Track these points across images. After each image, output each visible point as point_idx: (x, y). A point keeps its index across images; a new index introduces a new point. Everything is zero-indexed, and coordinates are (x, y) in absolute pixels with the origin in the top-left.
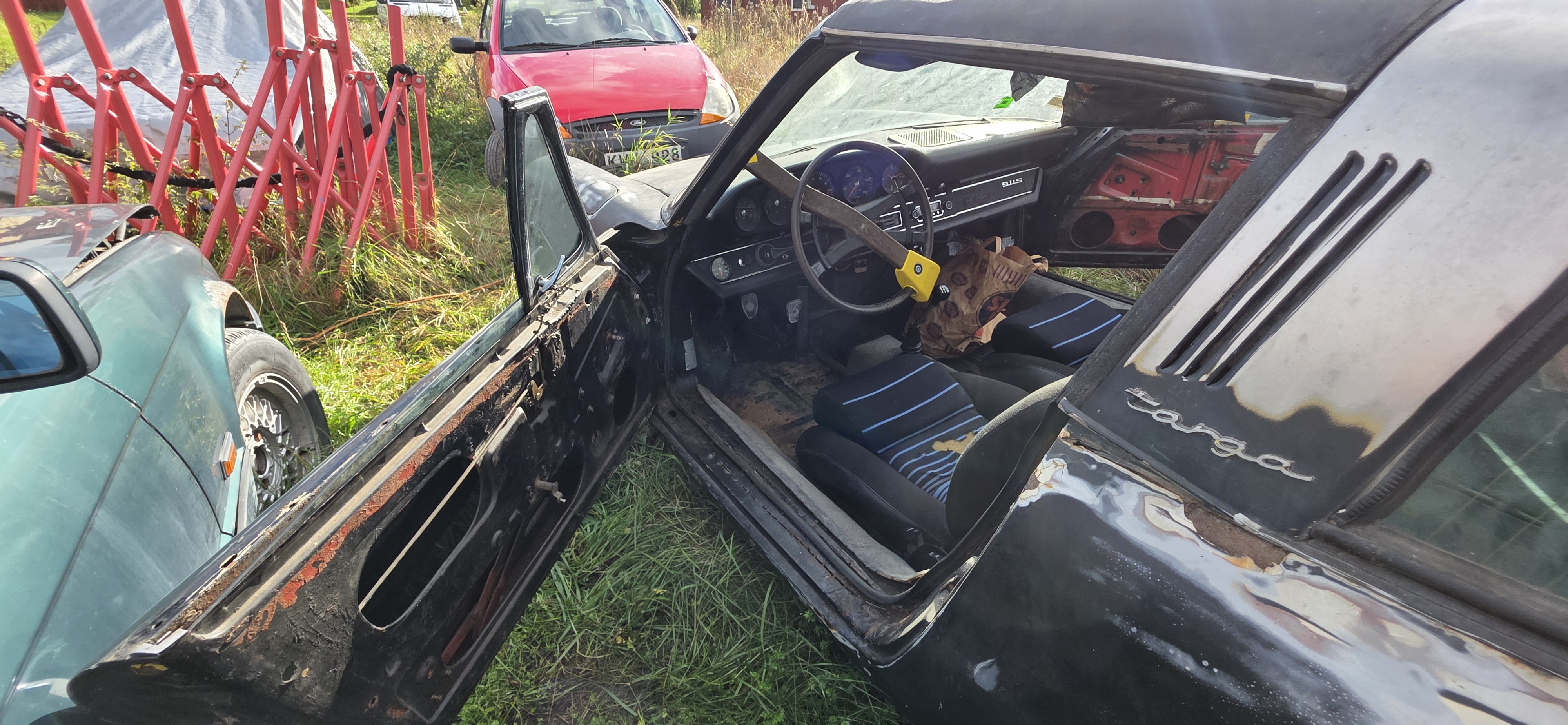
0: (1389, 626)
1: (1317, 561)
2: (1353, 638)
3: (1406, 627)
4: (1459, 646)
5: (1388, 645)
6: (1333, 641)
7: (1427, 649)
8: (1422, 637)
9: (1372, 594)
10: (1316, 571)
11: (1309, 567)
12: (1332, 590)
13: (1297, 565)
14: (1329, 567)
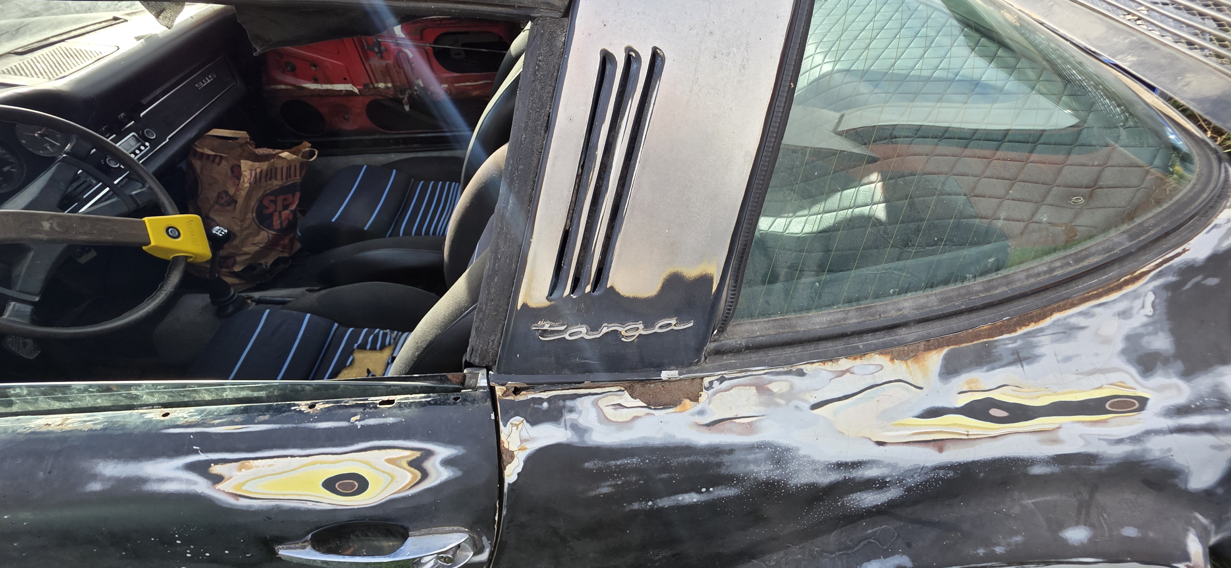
0: (770, 386)
1: (719, 373)
2: (762, 410)
3: (777, 381)
4: (801, 373)
5: (778, 400)
6: (756, 421)
7: (792, 387)
8: (786, 381)
9: (754, 373)
10: (722, 380)
11: (717, 380)
12: (736, 386)
13: (711, 383)
14: (726, 372)
